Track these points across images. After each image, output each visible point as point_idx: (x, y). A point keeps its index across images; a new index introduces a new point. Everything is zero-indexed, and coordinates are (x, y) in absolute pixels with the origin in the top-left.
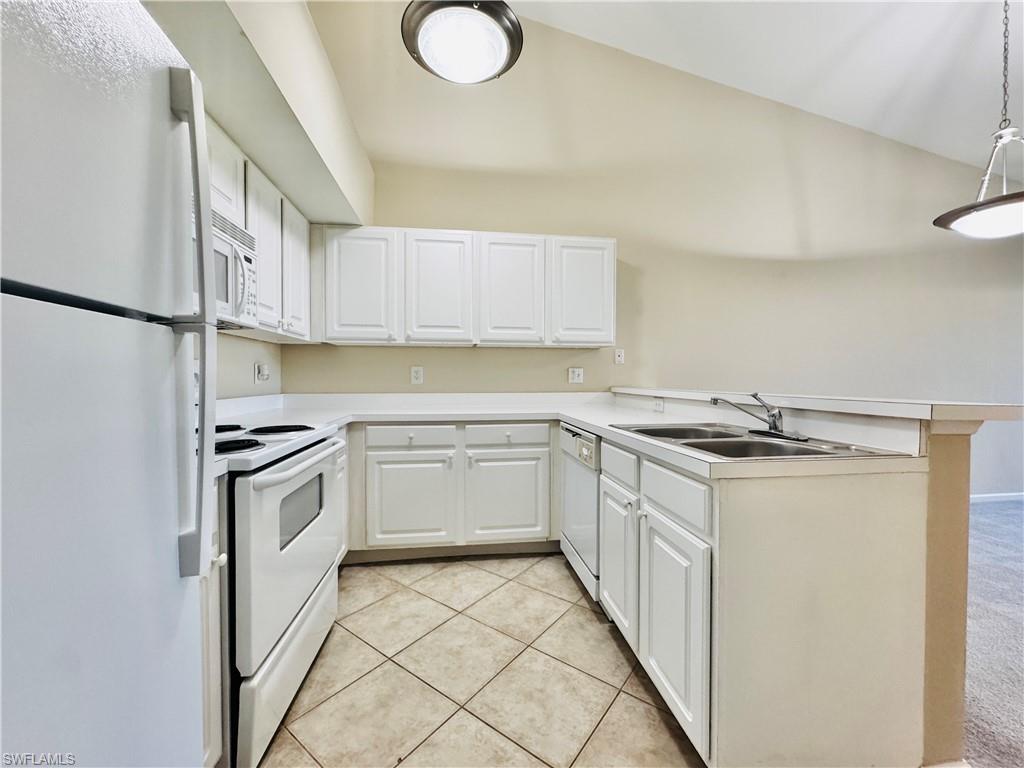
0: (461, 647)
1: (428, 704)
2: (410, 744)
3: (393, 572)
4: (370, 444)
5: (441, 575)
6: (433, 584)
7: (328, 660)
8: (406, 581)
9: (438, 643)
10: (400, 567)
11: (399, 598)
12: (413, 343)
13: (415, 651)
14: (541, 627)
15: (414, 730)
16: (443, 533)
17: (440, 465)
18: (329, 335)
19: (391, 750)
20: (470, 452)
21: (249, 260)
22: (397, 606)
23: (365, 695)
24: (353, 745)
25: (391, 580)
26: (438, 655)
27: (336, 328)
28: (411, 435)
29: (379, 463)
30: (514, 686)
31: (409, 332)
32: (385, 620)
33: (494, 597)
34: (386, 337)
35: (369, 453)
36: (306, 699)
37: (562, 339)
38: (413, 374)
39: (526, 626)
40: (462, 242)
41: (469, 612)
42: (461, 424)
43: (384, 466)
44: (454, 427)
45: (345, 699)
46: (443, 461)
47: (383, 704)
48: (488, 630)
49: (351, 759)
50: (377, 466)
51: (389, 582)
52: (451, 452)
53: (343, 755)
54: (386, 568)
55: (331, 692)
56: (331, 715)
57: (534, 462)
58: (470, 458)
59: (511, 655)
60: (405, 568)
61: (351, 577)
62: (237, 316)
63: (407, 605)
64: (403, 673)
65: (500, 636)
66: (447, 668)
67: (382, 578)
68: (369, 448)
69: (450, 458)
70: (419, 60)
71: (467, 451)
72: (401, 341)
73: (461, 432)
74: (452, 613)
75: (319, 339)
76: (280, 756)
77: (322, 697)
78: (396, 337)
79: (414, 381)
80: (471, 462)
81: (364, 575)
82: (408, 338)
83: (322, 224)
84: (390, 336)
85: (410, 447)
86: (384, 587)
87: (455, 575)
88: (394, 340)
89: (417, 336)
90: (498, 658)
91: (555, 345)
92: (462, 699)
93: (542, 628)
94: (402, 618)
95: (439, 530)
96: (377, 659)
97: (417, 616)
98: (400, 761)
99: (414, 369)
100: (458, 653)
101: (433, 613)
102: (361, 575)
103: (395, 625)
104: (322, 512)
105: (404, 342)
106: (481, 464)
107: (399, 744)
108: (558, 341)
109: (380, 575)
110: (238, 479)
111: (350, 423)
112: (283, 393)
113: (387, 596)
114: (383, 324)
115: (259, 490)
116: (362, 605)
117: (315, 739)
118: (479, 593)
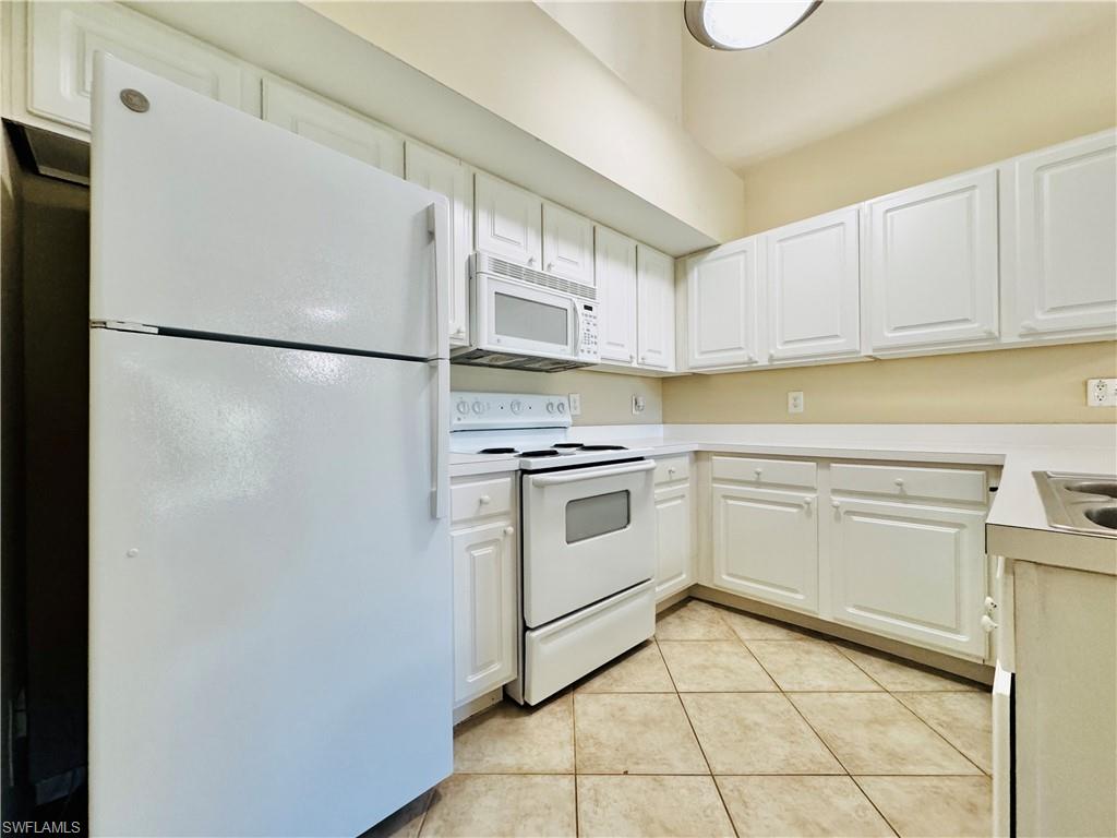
0: (756, 724)
1: (683, 750)
2: (643, 768)
3: (737, 621)
4: (716, 476)
5: (791, 646)
6: (773, 650)
7: (630, 665)
8: (744, 635)
9: (733, 706)
10: (748, 620)
11: (725, 647)
12: (777, 364)
13: (705, 699)
14: (889, 768)
15: (654, 760)
16: (800, 597)
17: (794, 510)
18: (691, 365)
19: (626, 760)
20: (837, 500)
21: (589, 308)
22: (717, 654)
23: (637, 708)
24: (604, 736)
25: (730, 628)
26: (725, 716)
27: (697, 356)
28: (759, 470)
29: (726, 497)
30: (788, 798)
31: (772, 352)
32: (697, 660)
33: (843, 699)
34: (746, 359)
35: (715, 485)
36: (597, 683)
38: (791, 401)
39: (865, 753)
40: (840, 224)
41: (794, 697)
42: (824, 461)
43: (730, 502)
44: (814, 464)
45: (622, 701)
46: (799, 506)
47: (647, 722)
48: (804, 727)
49: (595, 743)
50: (722, 500)
51: (726, 628)
52: (809, 496)
53: (592, 737)
54: (732, 614)
55: (617, 690)
56: (605, 705)
58: (837, 507)
59: (814, 769)
60: (753, 622)
61: (695, 610)
62: (576, 355)
63: (729, 656)
64: (680, 711)
65: (815, 742)
66: (726, 733)
67: (722, 622)
68: (715, 480)
69: (808, 503)
71: (834, 498)
72: (763, 362)
73: (823, 473)
74: (772, 687)
75: (683, 370)
76: (558, 709)
77: (608, 689)
78: (757, 359)
79: (792, 410)
80: (839, 514)
81: (706, 612)
82: (771, 358)
83: (684, 256)
84: (750, 359)
85: (758, 484)
86: (718, 631)
87: (808, 652)
88: (756, 362)
89: (781, 355)
90: (793, 761)
92: (718, 769)
94: (715, 666)
95: (794, 591)
96: (666, 685)
97: (731, 671)
98: (626, 773)
99: (791, 395)
100: (747, 727)
101: (748, 673)
102: (703, 612)
103: (704, 668)
104: (629, 527)
105: (767, 363)
106: (856, 518)
107: (634, 760)
109: (722, 619)
110: (525, 476)
111: (696, 452)
112: (664, 423)
113: (717, 640)
114: (742, 346)
115: (540, 486)
116: (686, 638)
117: (585, 714)
118: (826, 685)
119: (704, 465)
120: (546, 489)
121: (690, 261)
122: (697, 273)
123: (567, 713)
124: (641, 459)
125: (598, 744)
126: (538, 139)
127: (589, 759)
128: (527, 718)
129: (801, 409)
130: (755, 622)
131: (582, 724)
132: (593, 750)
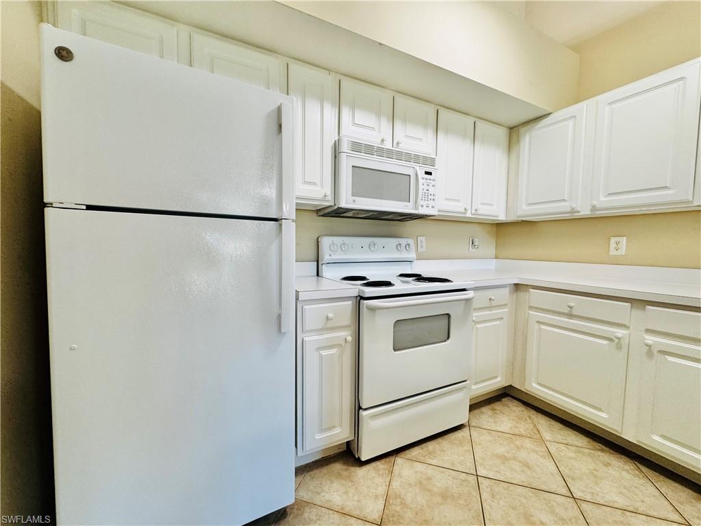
3: (543, 422)
4: (531, 305)
5: (589, 455)
6: (572, 455)
7: (443, 442)
8: (547, 436)
9: (523, 500)
10: (553, 423)
11: (528, 443)
12: (599, 213)
13: (500, 488)
16: (604, 415)
17: (604, 342)
18: (519, 214)
20: (650, 339)
21: (429, 173)
22: (519, 448)
23: (442, 481)
24: (408, 500)
25: (535, 426)
26: (514, 508)
27: (524, 207)
28: (572, 304)
29: (539, 323)
31: (595, 203)
32: (501, 450)
34: (568, 209)
35: (530, 312)
36: (415, 452)
38: (613, 245)
41: (584, 506)
42: (638, 303)
43: (543, 327)
44: (628, 304)
45: (430, 471)
46: (609, 339)
47: (445, 496)
49: (401, 503)
50: (536, 325)
51: (532, 426)
52: (620, 332)
53: (400, 497)
54: (540, 416)
55: (429, 461)
56: (416, 472)
58: (650, 346)
60: (557, 425)
62: (417, 208)
63: (529, 452)
64: (476, 493)
67: (529, 421)
68: (531, 308)
69: (619, 339)
71: (647, 337)
72: (585, 212)
73: (637, 313)
74: (564, 491)
75: (512, 218)
76: (382, 467)
77: (422, 459)
78: (579, 209)
79: (613, 252)
82: (594, 208)
83: (519, 126)
84: (573, 209)
85: (570, 315)
86: (523, 428)
88: (579, 212)
89: (604, 206)
94: (515, 459)
95: (600, 410)
96: (469, 466)
97: (528, 467)
99: (613, 240)
101: (544, 470)
102: (514, 408)
103: (504, 459)
104: (448, 342)
105: (589, 213)
106: (669, 358)
109: (530, 417)
110: (361, 301)
111: (517, 285)
112: (496, 258)
113: (520, 436)
114: (566, 198)
115: (373, 309)
116: (495, 428)
117: (400, 476)
118: (621, 502)
119: (522, 295)
120: (378, 311)
121: (522, 130)
122: (528, 139)
123: (387, 472)
124: (464, 290)
125: (403, 504)
126: (380, 44)
127: (393, 516)
128: (358, 468)
129: (622, 251)
130: (560, 426)
131: (396, 484)
132: (398, 508)
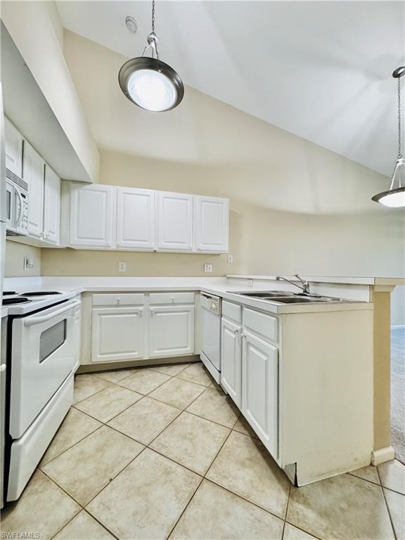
0: (146, 414)
1: (127, 447)
2: (117, 471)
3: (106, 376)
4: (95, 304)
5: (134, 376)
6: (129, 381)
7: (67, 428)
8: (114, 381)
9: (133, 413)
10: (111, 373)
11: (110, 390)
12: (120, 249)
13: (120, 419)
15: (120, 462)
16: (136, 353)
17: (134, 315)
19: (106, 474)
20: (152, 308)
21: (24, 196)
22: (109, 395)
23: (90, 446)
24: (83, 475)
25: (105, 380)
26: (133, 420)
28: (119, 299)
29: (100, 314)
30: (176, 433)
31: (118, 243)
32: (102, 403)
33: (164, 386)
34: (105, 245)
35: (93, 309)
36: (53, 451)
37: (201, 249)
38: (120, 266)
39: (182, 400)
40: (149, 196)
41: (150, 395)
42: (147, 292)
43: (102, 317)
44: (143, 294)
45: (77, 449)
46: (137, 313)
47: (100, 449)
48: (161, 404)
49: (81, 482)
50: (98, 316)
51: (104, 382)
52: (141, 308)
53: (76, 481)
54: (102, 374)
55: (69, 446)
56: (69, 459)
57: (186, 313)
58: (152, 311)
59: (174, 416)
60: (113, 374)
61: (81, 380)
62: (15, 228)
63: (115, 393)
64: (113, 432)
65: (168, 407)
66: (139, 426)
67: (100, 380)
68: (93, 306)
69: (141, 311)
70: (128, 96)
71: (150, 308)
72: (114, 247)
73: (146, 298)
74: (141, 396)
75: (64, 245)
76: (35, 487)
77: (63, 449)
78: (111, 245)
79: (120, 270)
80: (153, 313)
81: (89, 378)
82: (118, 246)
83: (69, 181)
84: (107, 245)
85: (118, 306)
86: (101, 385)
87: (142, 376)
88: (110, 247)
89: (123, 245)
90: (167, 418)
91: (198, 252)
92: (147, 442)
93: (191, 401)
94: (112, 401)
95: (134, 351)
96: (96, 424)
97: (121, 399)
98: (111, 480)
99: (120, 263)
100: (145, 418)
101: (129, 397)
102: (87, 379)
103: (108, 405)
104: (66, 341)
106: (158, 314)
107: (110, 470)
108: (199, 250)
109: (99, 378)
110: (13, 320)
111: (83, 294)
112: (41, 276)
113: (103, 390)
114: (103, 237)
116: (88, 396)
117: (59, 474)
118: (156, 385)
119: (88, 299)
122: (76, 193)
123: (45, 483)
124: (66, 300)
127: (85, 493)
129: (124, 270)
130: (114, 373)
131: (63, 481)
132: (83, 486)
